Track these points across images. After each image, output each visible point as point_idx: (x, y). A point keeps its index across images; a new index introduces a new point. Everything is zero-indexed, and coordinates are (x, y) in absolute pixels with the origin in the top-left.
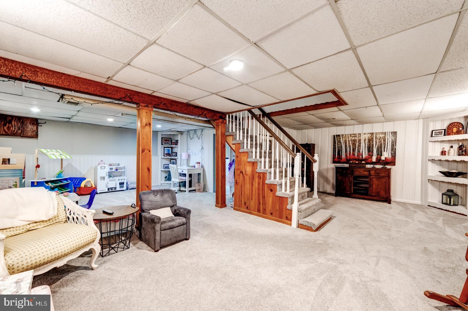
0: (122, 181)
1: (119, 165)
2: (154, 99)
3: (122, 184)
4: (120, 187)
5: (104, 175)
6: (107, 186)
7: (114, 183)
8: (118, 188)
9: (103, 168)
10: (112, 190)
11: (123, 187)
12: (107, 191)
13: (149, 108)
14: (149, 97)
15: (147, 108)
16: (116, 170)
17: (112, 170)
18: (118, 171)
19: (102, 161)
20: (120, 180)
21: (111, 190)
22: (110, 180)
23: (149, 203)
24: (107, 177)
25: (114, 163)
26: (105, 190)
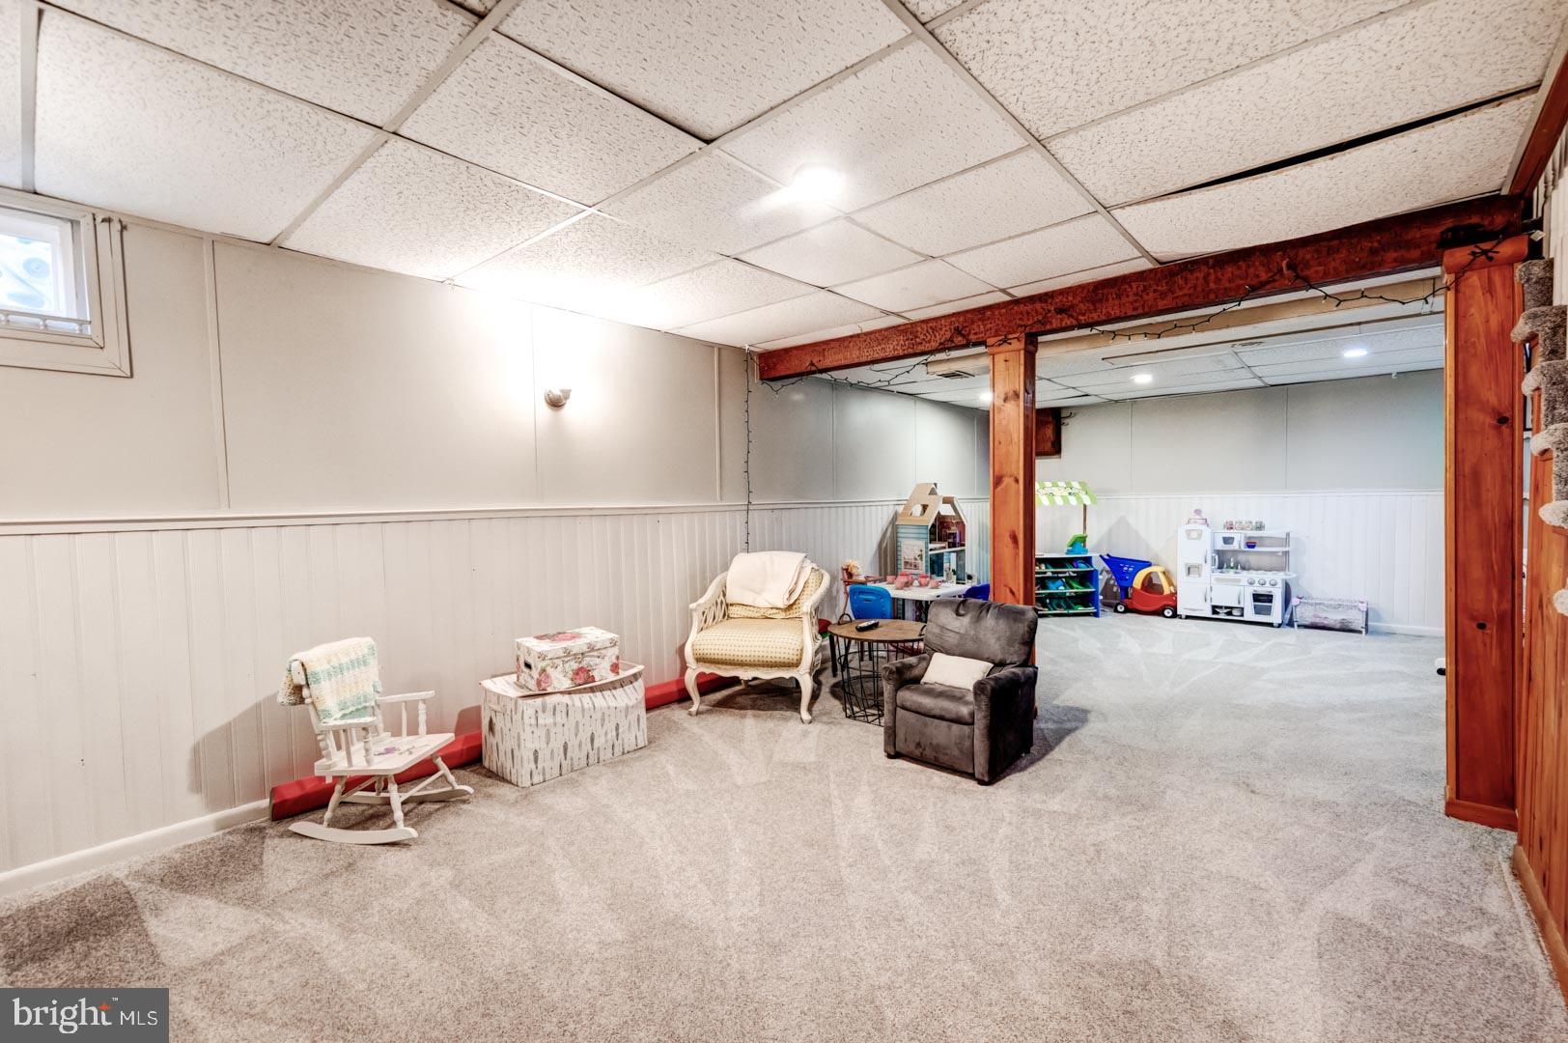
0: (1262, 590)
1: (1260, 527)
2: (1029, 307)
3: (1262, 599)
4: (1258, 611)
5: (1197, 560)
6: (1209, 600)
7: (1235, 589)
8: (1250, 615)
9: (1194, 535)
10: (1229, 613)
11: (1268, 611)
12: (1209, 614)
13: (1010, 344)
14: (1013, 308)
15: (1005, 347)
16: (1249, 547)
17: (1232, 543)
18: (1256, 549)
19: (1198, 512)
20: (1257, 584)
21: (1224, 614)
22: (1218, 580)
23: (937, 631)
24: (1207, 568)
25: (1244, 519)
26: (1202, 610)
